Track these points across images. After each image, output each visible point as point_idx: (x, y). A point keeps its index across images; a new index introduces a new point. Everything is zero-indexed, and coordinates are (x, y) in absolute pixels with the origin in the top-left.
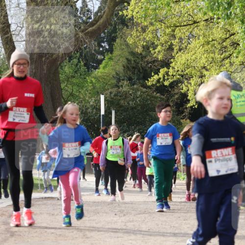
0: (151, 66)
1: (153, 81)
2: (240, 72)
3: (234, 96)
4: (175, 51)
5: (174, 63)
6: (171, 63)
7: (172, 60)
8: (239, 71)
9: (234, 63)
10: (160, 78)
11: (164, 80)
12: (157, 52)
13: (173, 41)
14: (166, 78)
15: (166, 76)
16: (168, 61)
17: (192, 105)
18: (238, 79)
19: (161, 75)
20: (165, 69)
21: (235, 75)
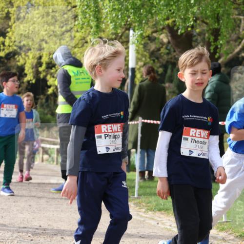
2: (82, 47)
3: (73, 72)
4: (12, 20)
5: (10, 33)
6: (8, 32)
7: (9, 30)
8: (80, 46)
9: (75, 37)
13: (10, 10)
14: (2, 48)
15: (2, 46)
16: (5, 30)
17: (29, 79)
18: (79, 55)
20: (1, 39)
21: (76, 50)
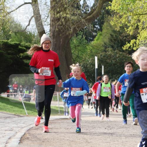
0: (125, 39)
1: (126, 47)
4: (140, 29)
6: (138, 37)
7: (138, 35)
10: (131, 46)
11: (133, 46)
12: (129, 31)
13: (138, 24)
14: (135, 45)
15: (134, 44)
16: (136, 36)
19: (131, 44)
20: (134, 40)
